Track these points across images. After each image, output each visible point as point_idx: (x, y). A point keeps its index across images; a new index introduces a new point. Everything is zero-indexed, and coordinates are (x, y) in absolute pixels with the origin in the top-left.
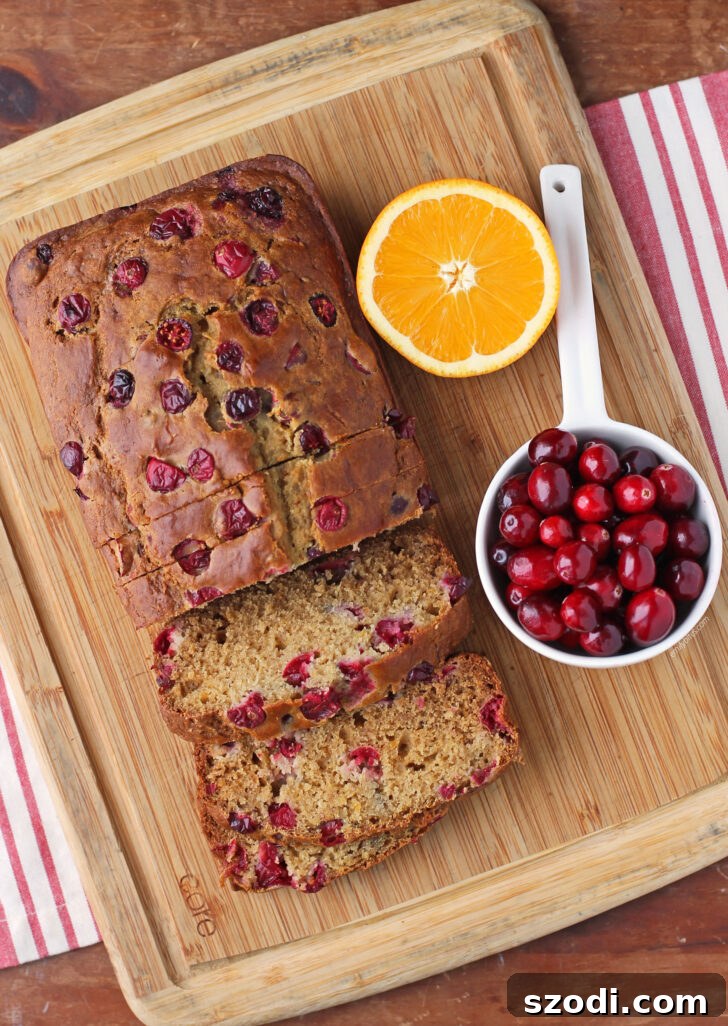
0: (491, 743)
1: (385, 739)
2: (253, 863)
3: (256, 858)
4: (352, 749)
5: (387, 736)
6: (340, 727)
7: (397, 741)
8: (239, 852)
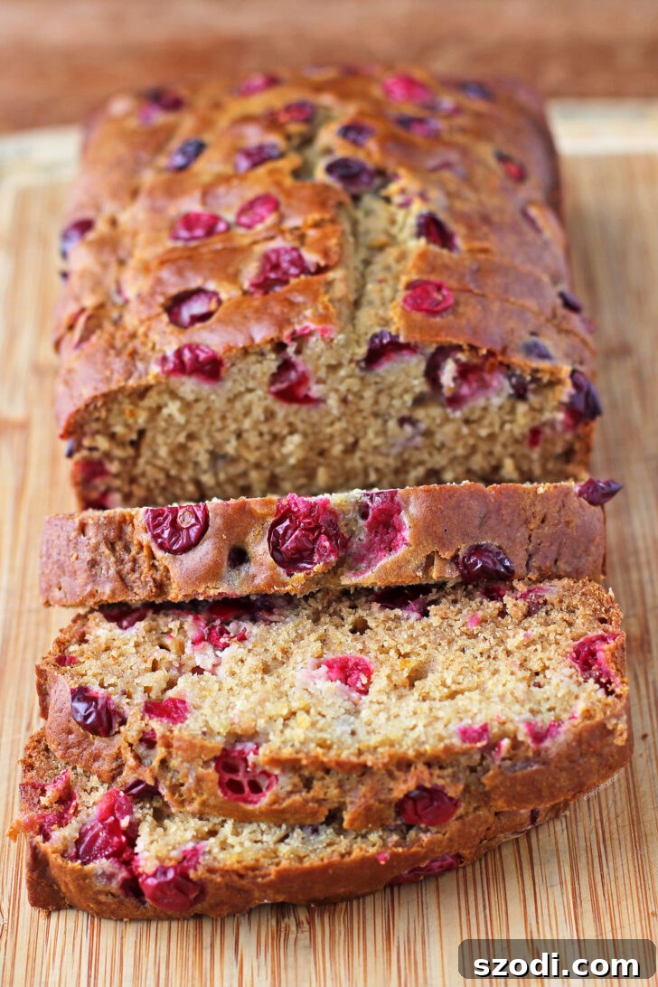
0: (575, 689)
1: (392, 652)
2: (82, 816)
3: (90, 811)
4: (329, 656)
5: (398, 652)
6: (321, 630)
7: (413, 662)
8: (66, 797)
